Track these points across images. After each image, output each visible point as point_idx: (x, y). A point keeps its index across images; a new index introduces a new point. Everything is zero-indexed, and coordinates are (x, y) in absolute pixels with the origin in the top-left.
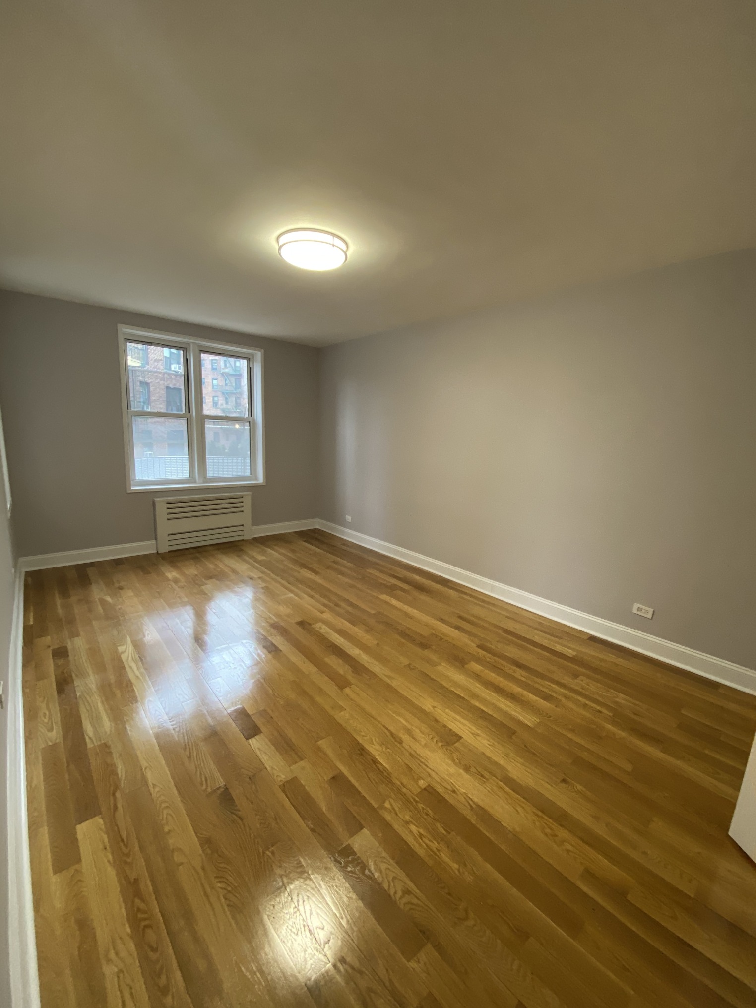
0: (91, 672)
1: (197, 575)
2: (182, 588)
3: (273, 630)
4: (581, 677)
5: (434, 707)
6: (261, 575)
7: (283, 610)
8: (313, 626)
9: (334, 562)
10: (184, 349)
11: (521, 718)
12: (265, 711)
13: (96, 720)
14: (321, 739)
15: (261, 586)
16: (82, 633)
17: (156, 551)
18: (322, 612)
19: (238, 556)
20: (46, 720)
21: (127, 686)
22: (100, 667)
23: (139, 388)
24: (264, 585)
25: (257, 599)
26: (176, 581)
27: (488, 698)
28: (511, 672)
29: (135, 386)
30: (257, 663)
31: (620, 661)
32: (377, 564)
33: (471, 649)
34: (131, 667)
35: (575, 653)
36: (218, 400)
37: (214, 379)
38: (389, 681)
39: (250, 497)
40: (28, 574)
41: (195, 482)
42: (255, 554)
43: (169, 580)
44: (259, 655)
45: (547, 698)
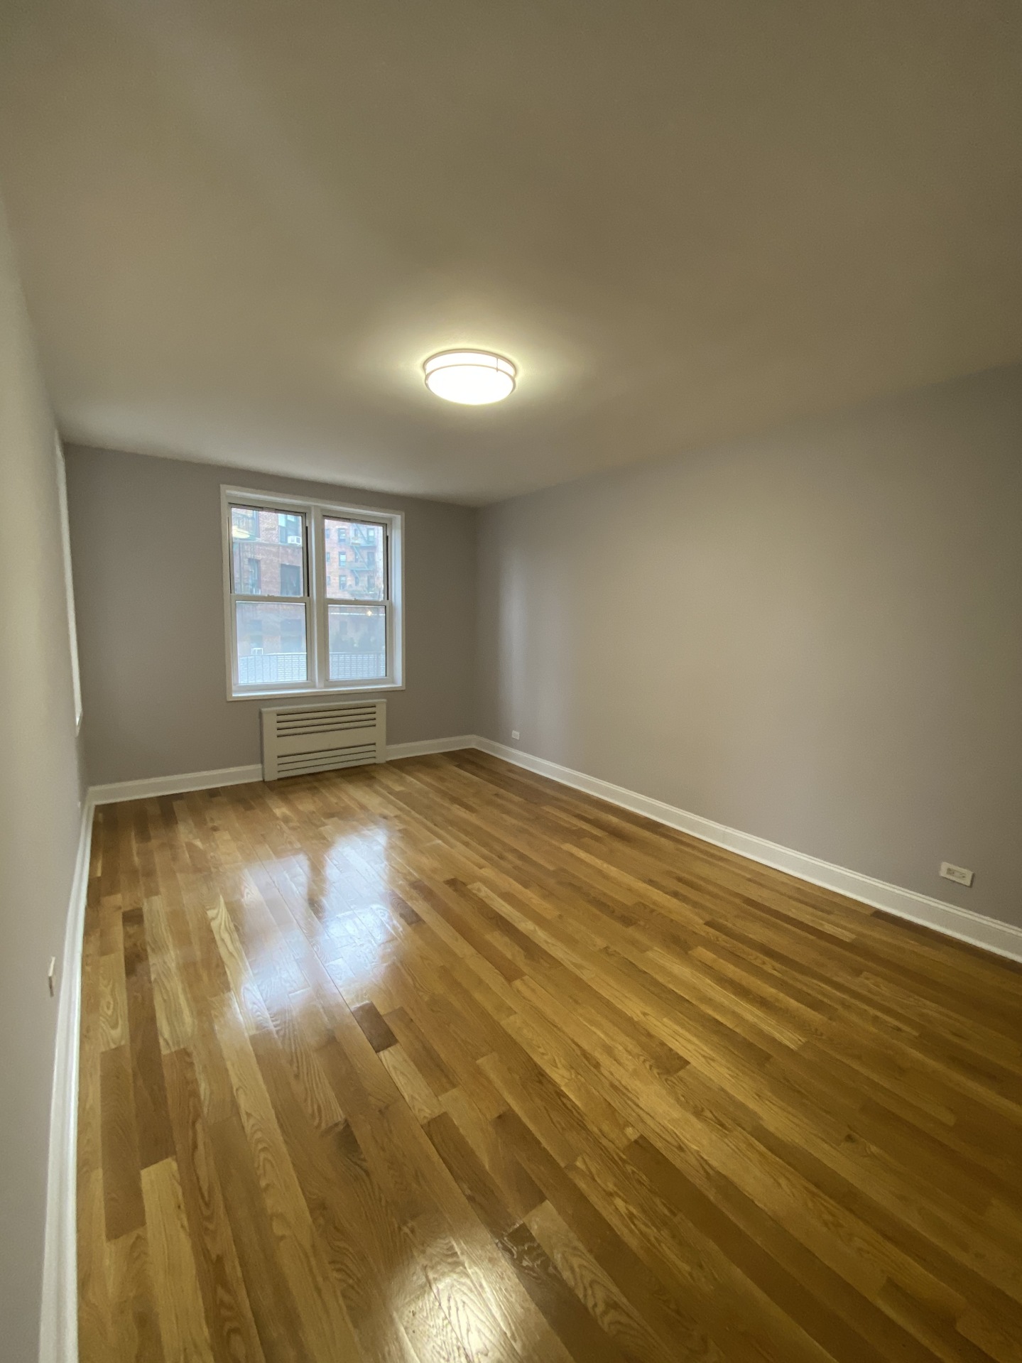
0: (171, 947)
1: (314, 812)
2: (293, 829)
3: (414, 893)
4: (865, 973)
5: (645, 1014)
6: (398, 813)
7: (427, 862)
8: (469, 887)
9: (497, 795)
10: (304, 515)
11: (777, 1036)
12: (402, 1009)
13: (174, 1014)
14: (482, 1057)
15: (397, 828)
16: (162, 890)
17: (261, 779)
18: (481, 868)
19: (370, 786)
20: (110, 1012)
21: (218, 966)
22: (183, 939)
23: (246, 566)
24: (401, 827)
25: (392, 847)
26: (286, 820)
27: (726, 1003)
28: (758, 963)
29: (242, 564)
30: (392, 939)
31: (925, 951)
32: (557, 799)
33: (697, 926)
34: (223, 940)
35: (853, 936)
36: (346, 581)
37: (341, 553)
38: (578, 972)
39: (384, 707)
40: (99, 809)
41: (314, 687)
42: (390, 783)
43: (277, 819)
44: (394, 928)
45: (815, 1005)
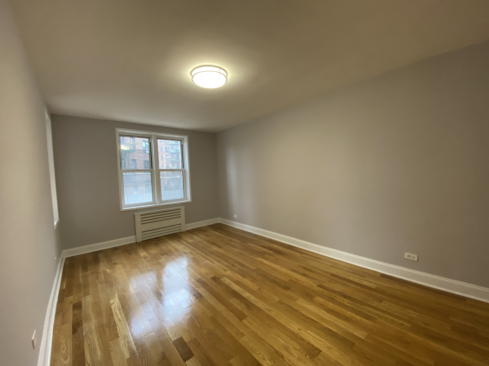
0: (93, 318)
1: (157, 253)
2: (148, 261)
3: (198, 284)
4: (384, 301)
5: (299, 330)
6: (191, 251)
7: (203, 271)
8: (221, 279)
9: (230, 240)
10: (149, 138)
11: (356, 334)
12: (195, 339)
13: (93, 351)
14: (232, 358)
15: (191, 257)
16: (91, 293)
17: (136, 242)
18: (225, 271)
19: (179, 241)
20: (64, 352)
21: (113, 326)
22: (99, 314)
24: (192, 256)
25: (189, 265)
26: (145, 257)
27: (331, 320)
28: (341, 301)
30: (191, 306)
31: (405, 289)
32: (253, 240)
33: (314, 288)
34: (116, 313)
35: (375, 286)
38: (269, 313)
39: (184, 209)
40: (67, 259)
41: (156, 203)
42: (187, 239)
43: (142, 257)
44: (191, 301)
45: (368, 317)
